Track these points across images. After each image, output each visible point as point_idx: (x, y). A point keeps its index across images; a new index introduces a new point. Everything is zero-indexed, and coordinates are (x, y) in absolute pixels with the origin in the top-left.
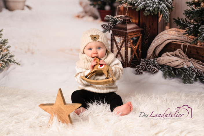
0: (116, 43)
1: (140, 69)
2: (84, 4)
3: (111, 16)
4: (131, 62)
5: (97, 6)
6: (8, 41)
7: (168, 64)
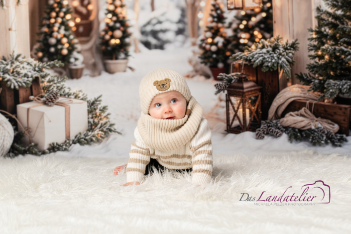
0: (232, 104)
1: (260, 132)
2: (194, 62)
3: (225, 74)
4: (251, 125)
5: (209, 64)
6: (108, 107)
7: (293, 126)
